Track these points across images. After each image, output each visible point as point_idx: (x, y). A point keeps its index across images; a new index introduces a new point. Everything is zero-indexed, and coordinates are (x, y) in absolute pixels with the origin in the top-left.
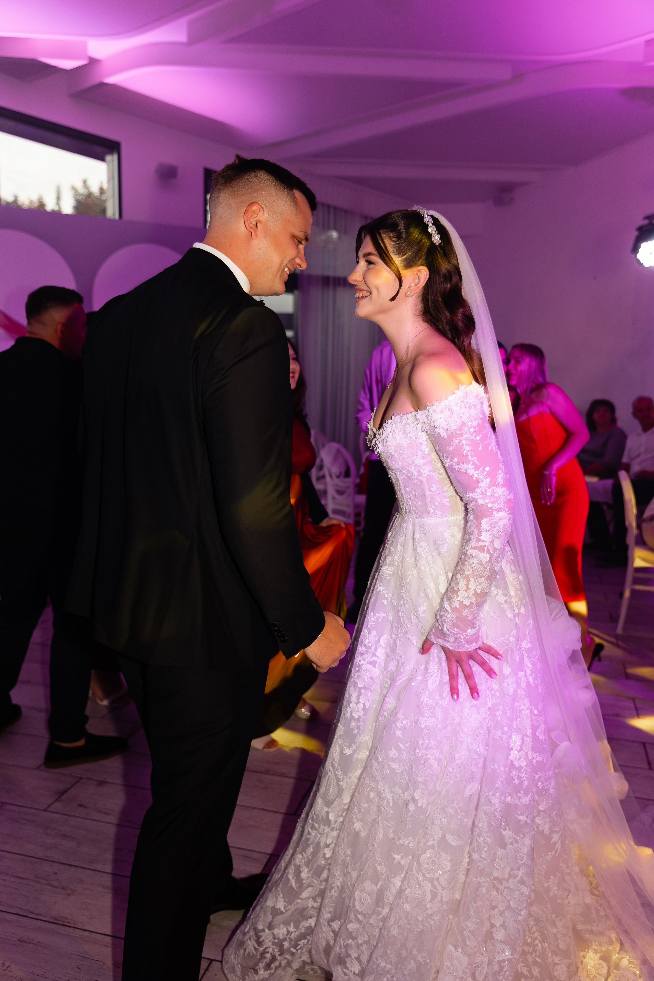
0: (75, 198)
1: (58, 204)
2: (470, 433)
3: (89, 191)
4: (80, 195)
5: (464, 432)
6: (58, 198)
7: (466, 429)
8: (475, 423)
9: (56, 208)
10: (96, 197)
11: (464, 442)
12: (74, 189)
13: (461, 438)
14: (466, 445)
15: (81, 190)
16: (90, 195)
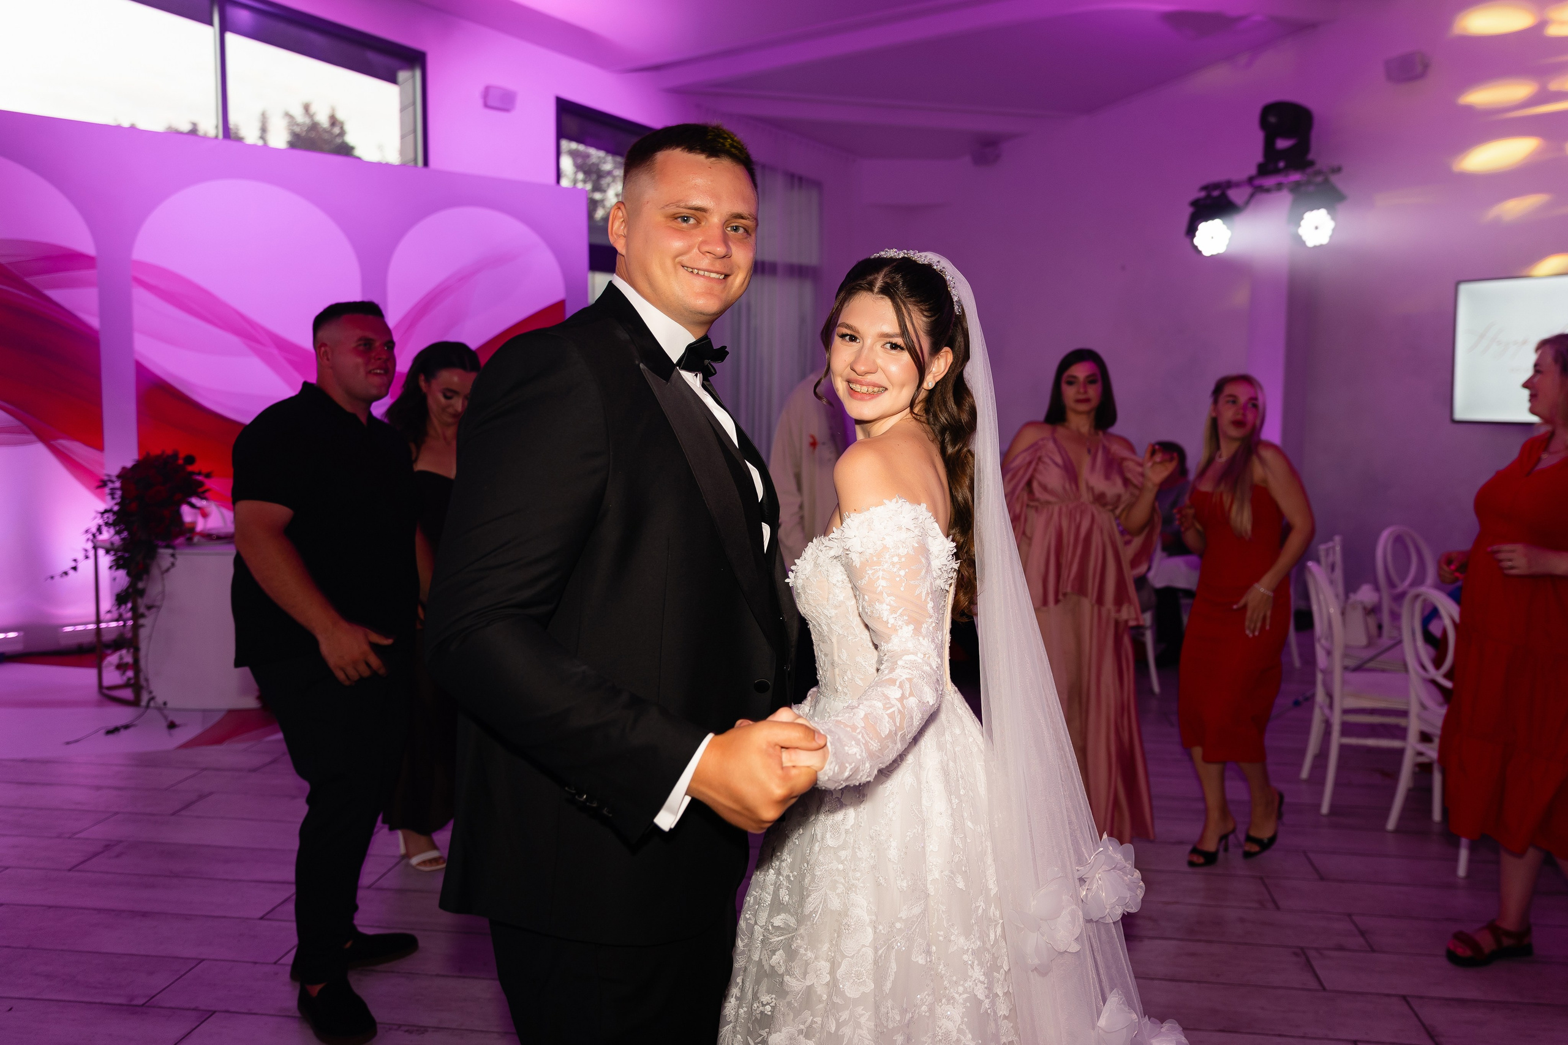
0: (290, 129)
1: (262, 138)
2: (893, 564)
3: (312, 120)
4: (298, 125)
5: (884, 560)
6: (264, 130)
7: (887, 557)
8: (903, 551)
9: (260, 143)
10: (325, 130)
11: (880, 574)
12: (288, 115)
13: (878, 568)
14: (883, 578)
15: (300, 117)
16: (314, 126)
